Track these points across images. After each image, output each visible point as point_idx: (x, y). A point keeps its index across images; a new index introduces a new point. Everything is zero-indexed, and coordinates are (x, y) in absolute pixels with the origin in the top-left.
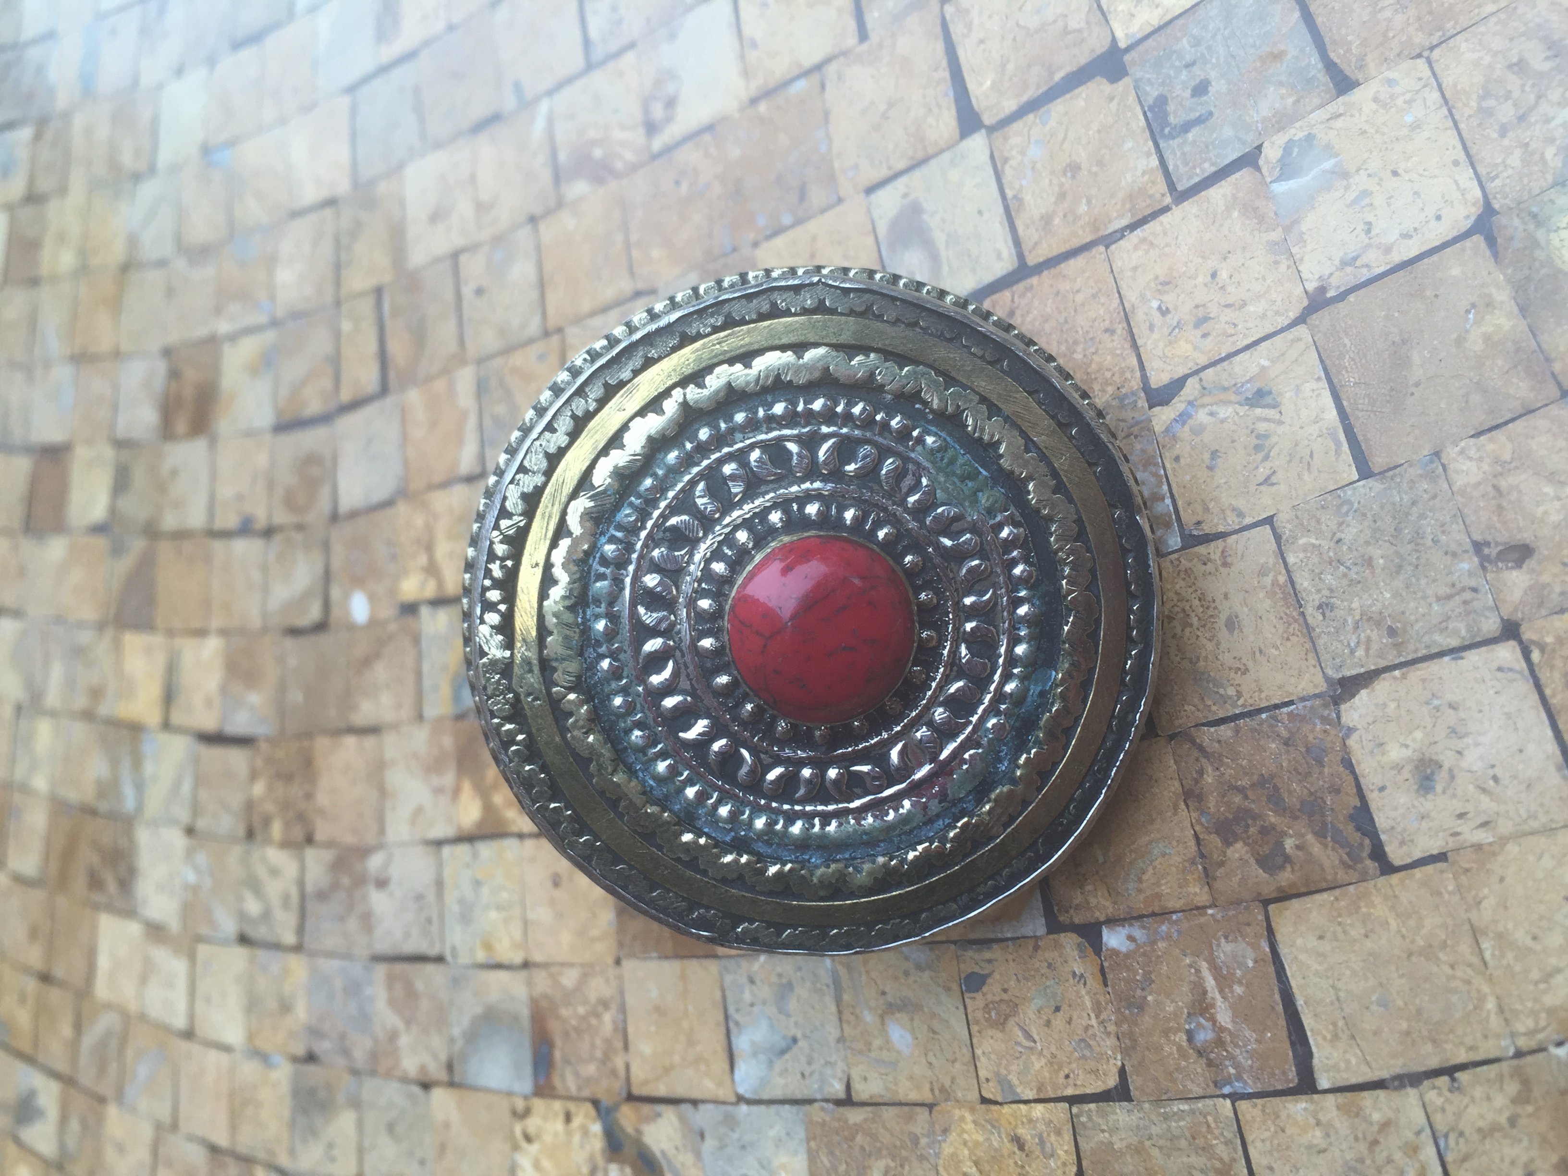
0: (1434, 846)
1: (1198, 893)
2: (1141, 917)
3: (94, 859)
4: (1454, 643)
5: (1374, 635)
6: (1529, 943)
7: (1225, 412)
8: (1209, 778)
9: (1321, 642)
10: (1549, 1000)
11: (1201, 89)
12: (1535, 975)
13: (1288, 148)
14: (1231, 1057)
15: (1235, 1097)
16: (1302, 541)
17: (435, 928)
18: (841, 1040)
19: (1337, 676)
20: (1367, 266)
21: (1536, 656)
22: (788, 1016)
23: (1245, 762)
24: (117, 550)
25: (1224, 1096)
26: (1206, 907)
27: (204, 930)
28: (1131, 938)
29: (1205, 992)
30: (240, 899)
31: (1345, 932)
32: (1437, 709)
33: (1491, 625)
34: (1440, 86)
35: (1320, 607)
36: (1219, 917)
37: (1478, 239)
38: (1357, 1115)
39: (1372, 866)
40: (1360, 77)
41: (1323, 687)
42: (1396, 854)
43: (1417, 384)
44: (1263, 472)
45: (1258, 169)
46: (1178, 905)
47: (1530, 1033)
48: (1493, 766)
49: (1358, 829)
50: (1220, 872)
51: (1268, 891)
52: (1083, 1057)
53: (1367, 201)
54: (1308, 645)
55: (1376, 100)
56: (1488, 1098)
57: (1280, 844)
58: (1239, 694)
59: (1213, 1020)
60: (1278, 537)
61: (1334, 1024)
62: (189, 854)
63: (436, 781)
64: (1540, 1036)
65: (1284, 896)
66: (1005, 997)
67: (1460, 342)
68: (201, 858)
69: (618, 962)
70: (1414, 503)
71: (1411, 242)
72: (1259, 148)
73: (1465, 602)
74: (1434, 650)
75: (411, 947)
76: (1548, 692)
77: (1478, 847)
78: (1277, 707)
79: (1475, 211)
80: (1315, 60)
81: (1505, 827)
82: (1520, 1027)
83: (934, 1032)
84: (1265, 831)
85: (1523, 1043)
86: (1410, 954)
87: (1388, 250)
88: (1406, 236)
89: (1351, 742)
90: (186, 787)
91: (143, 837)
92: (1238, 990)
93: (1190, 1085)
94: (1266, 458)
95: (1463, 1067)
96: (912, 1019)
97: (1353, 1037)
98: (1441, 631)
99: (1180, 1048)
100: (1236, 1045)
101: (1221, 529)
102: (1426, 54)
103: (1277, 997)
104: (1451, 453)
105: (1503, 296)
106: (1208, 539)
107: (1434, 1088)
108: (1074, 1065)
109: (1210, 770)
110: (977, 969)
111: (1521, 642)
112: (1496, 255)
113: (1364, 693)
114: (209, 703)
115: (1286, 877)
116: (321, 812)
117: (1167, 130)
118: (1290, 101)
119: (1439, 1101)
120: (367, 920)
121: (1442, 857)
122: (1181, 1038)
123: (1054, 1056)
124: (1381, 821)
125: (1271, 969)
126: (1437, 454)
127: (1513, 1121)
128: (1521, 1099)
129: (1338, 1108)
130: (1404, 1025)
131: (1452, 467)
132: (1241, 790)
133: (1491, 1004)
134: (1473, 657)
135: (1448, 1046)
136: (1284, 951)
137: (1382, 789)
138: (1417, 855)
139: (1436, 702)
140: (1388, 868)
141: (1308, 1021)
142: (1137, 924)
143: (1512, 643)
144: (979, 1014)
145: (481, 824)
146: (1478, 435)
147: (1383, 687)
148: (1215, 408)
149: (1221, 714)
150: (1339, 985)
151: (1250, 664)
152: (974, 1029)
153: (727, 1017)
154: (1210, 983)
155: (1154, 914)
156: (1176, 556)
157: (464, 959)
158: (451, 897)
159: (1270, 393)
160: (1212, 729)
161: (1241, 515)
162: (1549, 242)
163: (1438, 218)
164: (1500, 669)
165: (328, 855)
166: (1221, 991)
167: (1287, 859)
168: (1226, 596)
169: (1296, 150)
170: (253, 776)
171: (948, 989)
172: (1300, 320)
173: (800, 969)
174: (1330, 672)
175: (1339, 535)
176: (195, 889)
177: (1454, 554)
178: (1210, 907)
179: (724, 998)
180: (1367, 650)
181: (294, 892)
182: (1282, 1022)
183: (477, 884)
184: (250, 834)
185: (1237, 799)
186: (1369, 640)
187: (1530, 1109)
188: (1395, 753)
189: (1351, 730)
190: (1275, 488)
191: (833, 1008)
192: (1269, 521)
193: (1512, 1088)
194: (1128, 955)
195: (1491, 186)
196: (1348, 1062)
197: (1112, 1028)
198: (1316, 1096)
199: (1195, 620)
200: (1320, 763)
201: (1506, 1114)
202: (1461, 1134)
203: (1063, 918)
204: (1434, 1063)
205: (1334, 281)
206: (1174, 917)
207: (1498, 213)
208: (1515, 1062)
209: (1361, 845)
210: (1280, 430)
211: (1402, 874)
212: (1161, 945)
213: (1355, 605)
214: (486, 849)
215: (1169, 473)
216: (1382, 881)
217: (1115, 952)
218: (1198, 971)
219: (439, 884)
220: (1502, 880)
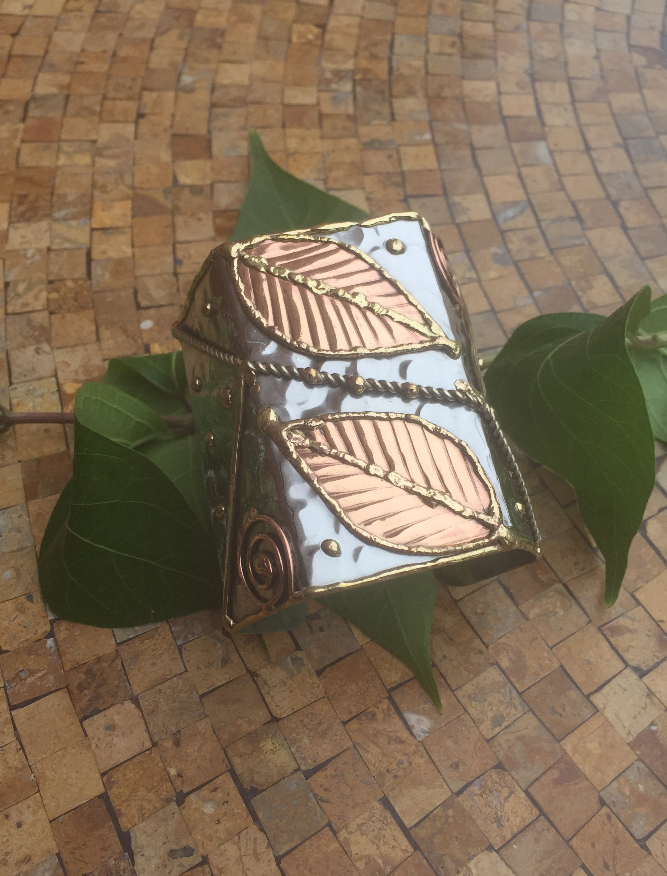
0: (89, 733)
1: (68, 666)
2: (58, 649)
3: (32, 198)
4: (150, 730)
5: (152, 707)
6: (63, 764)
7: (220, 652)
8: (105, 664)
9: (149, 691)
10: (47, 772)
11: (321, 629)
12: (54, 766)
13: (302, 659)
14: (17, 684)
15: (5, 687)
16: (180, 681)
17: (23, 379)
18: (4, 553)
19: (139, 698)
20: (264, 688)
21: (148, 752)
22: (9, 532)
23: (110, 675)
24: (166, 192)
25: (4, 684)
26: (63, 669)
27: (8, 263)
28: (51, 647)
29: (37, 673)
30: (24, 281)
31: (60, 712)
32: (131, 728)
33: (156, 739)
34: (316, 701)
35: (160, 690)
36: (61, 674)
37: (270, 718)
38: (5, 724)
39: (82, 716)
40: (321, 678)
41: (135, 694)
42: (86, 723)
43: (227, 707)
44: (202, 666)
45: (295, 651)
46: (63, 660)
47: (36, 768)
48: (114, 746)
49: (93, 711)
50: (75, 672)
51: (71, 688)
52: (10, 638)
53: (283, 684)
54: (148, 688)
55: (314, 683)
56: (15, 760)
57: (86, 689)
58: (132, 670)
59: (28, 677)
60: (181, 674)
61: (32, 713)
62: (39, 250)
63: (80, 371)
64: (36, 771)
65: (70, 693)
66: (27, 609)
67: (240, 717)
68: (38, 258)
69: (19, 462)
70: (192, 712)
71: (270, 699)
72: (302, 650)
73: (162, 731)
74: (148, 724)
75: (14, 368)
76: (137, 757)
77: (90, 745)
78: (129, 681)
79: (278, 717)
80: (327, 663)
81: (97, 752)
82: (38, 765)
83: (11, 586)
84: (89, 683)
85: (33, 767)
86: (56, 731)
87: (268, 693)
88: (272, 698)
89: (119, 705)
90: (67, 245)
91: (44, 224)
92: (39, 683)
93: (6, 673)
94: (206, 667)
95: (24, 751)
96: (14, 578)
97: (29, 719)
98: (154, 726)
99: (18, 668)
100: (21, 685)
101: (184, 656)
102: (326, 696)
103: (38, 695)
104: (207, 720)
105: (253, 727)
106: (180, 652)
107: (17, 744)
108: (7, 635)
109: (107, 664)
110: (34, 598)
111: (152, 748)
112: (265, 724)
113: (135, 706)
114: (103, 252)
115: (76, 692)
116: (63, 317)
117: (309, 620)
118: (315, 658)
119: (13, 746)
120: (22, 346)
121: (86, 735)
122: (21, 668)
123: (9, 628)
124: (96, 717)
125: (47, 692)
126: (207, 716)
127: (9, 767)
128: (17, 769)
129: (7, 718)
130: (34, 733)
131: (203, 721)
132: (102, 675)
133: (44, 756)
134: (146, 735)
135: (30, 747)
136: (52, 695)
137: (105, 716)
138: (86, 729)
139: (132, 727)
140: (81, 721)
141: (32, 705)
142: (56, 649)
143: (151, 746)
144: (19, 601)
145: (65, 394)
146: (212, 726)
147: (137, 711)
148: (221, 649)
149: (125, 665)
150: (44, 713)
151: (141, 671)
152: (14, 600)
153: (6, 509)
154: (40, 674)
155: (59, 654)
156: (175, 643)
157: (12, 394)
158: (35, 385)
159: (226, 664)
160: (120, 663)
161: (188, 662)
162: (268, 738)
163: (277, 706)
164: (143, 743)
165: (46, 324)
166: (38, 678)
167: (81, 692)
168: (162, 661)
169: (300, 661)
170: (75, 280)
171: (26, 589)
172: (248, 671)
173: (26, 534)
174: (140, 695)
175: (182, 692)
176: (25, 256)
177: (177, 725)
178: (64, 671)
179: (12, 507)
180: (147, 705)
181: (29, 309)
182: (30, 698)
183: (42, 396)
184: (50, 282)
185: (99, 674)
186: (151, 705)
187: (14, 772)
188: (116, 718)
189: (122, 704)
190: (196, 670)
191: (14, 549)
192: (186, 670)
193: (20, 766)
194: (45, 647)
195: (285, 721)
196: (21, 719)
197: (21, 645)
198: (9, 711)
199: (155, 652)
200: (112, 697)
201: (12, 766)
202: (4, 754)
203: (55, 624)
204: (24, 743)
205: (260, 679)
206: (59, 660)
207: (277, 722)
208: (28, 765)
209: (88, 712)
210: (214, 669)
211: (80, 725)
212: (50, 657)
213: (161, 700)
214: (55, 398)
215: (201, 638)
216: (78, 720)
217: (46, 643)
218: (43, 670)
219: (40, 379)
220: (81, 753)
